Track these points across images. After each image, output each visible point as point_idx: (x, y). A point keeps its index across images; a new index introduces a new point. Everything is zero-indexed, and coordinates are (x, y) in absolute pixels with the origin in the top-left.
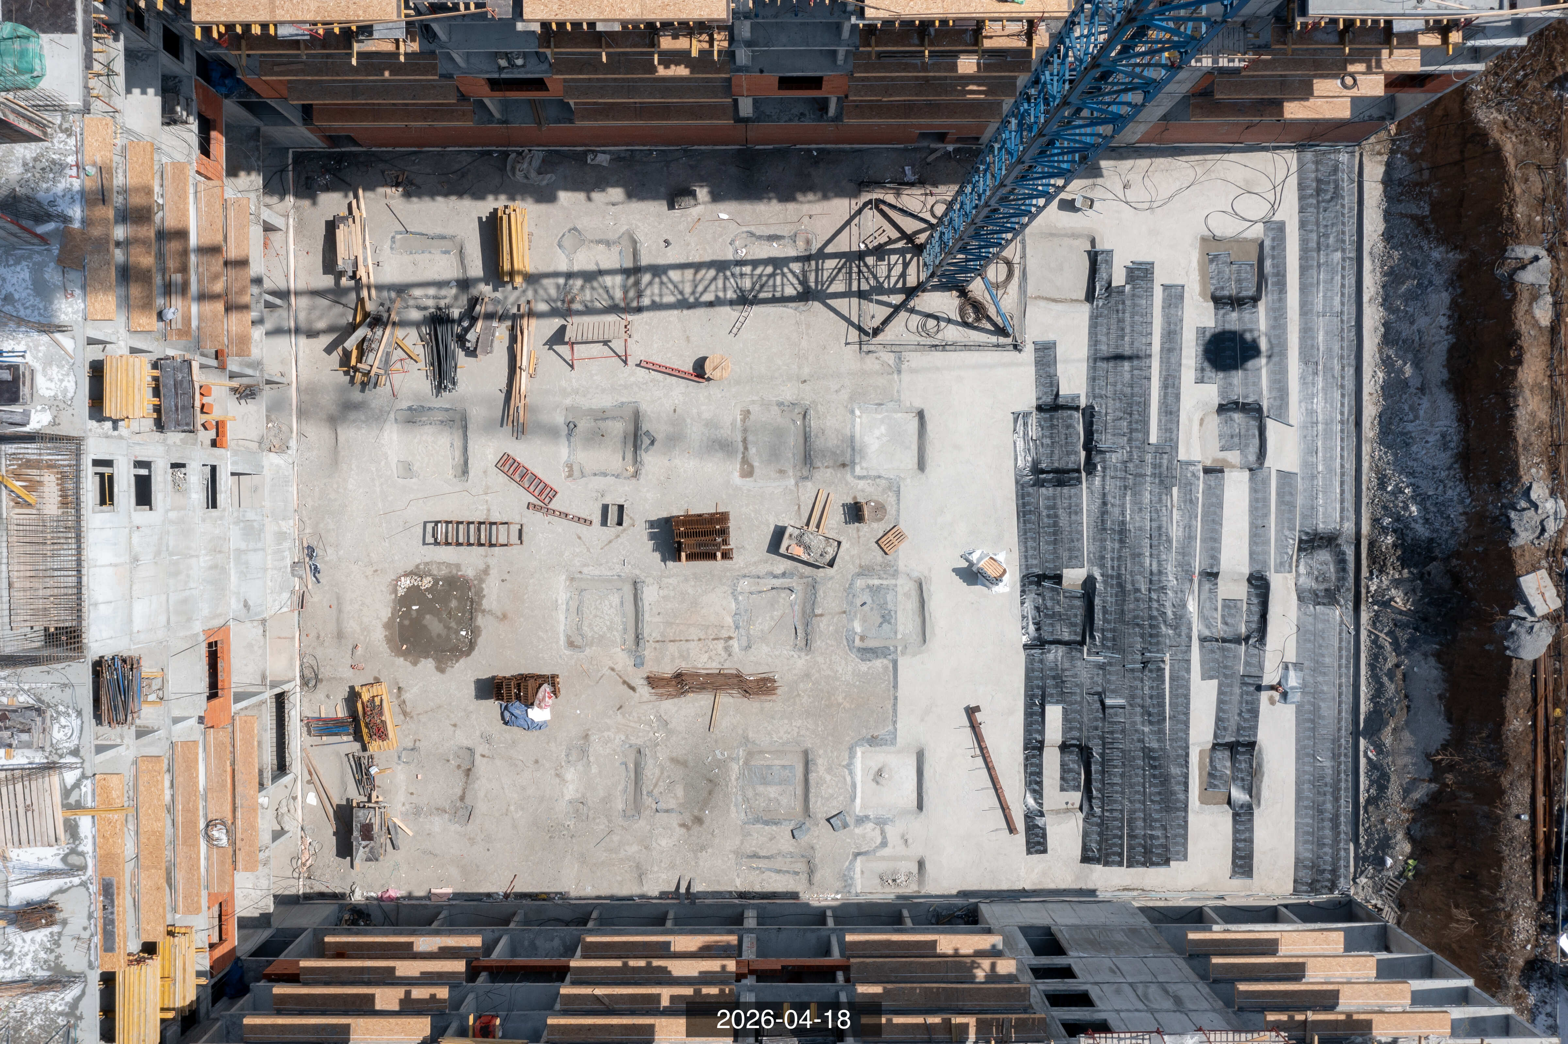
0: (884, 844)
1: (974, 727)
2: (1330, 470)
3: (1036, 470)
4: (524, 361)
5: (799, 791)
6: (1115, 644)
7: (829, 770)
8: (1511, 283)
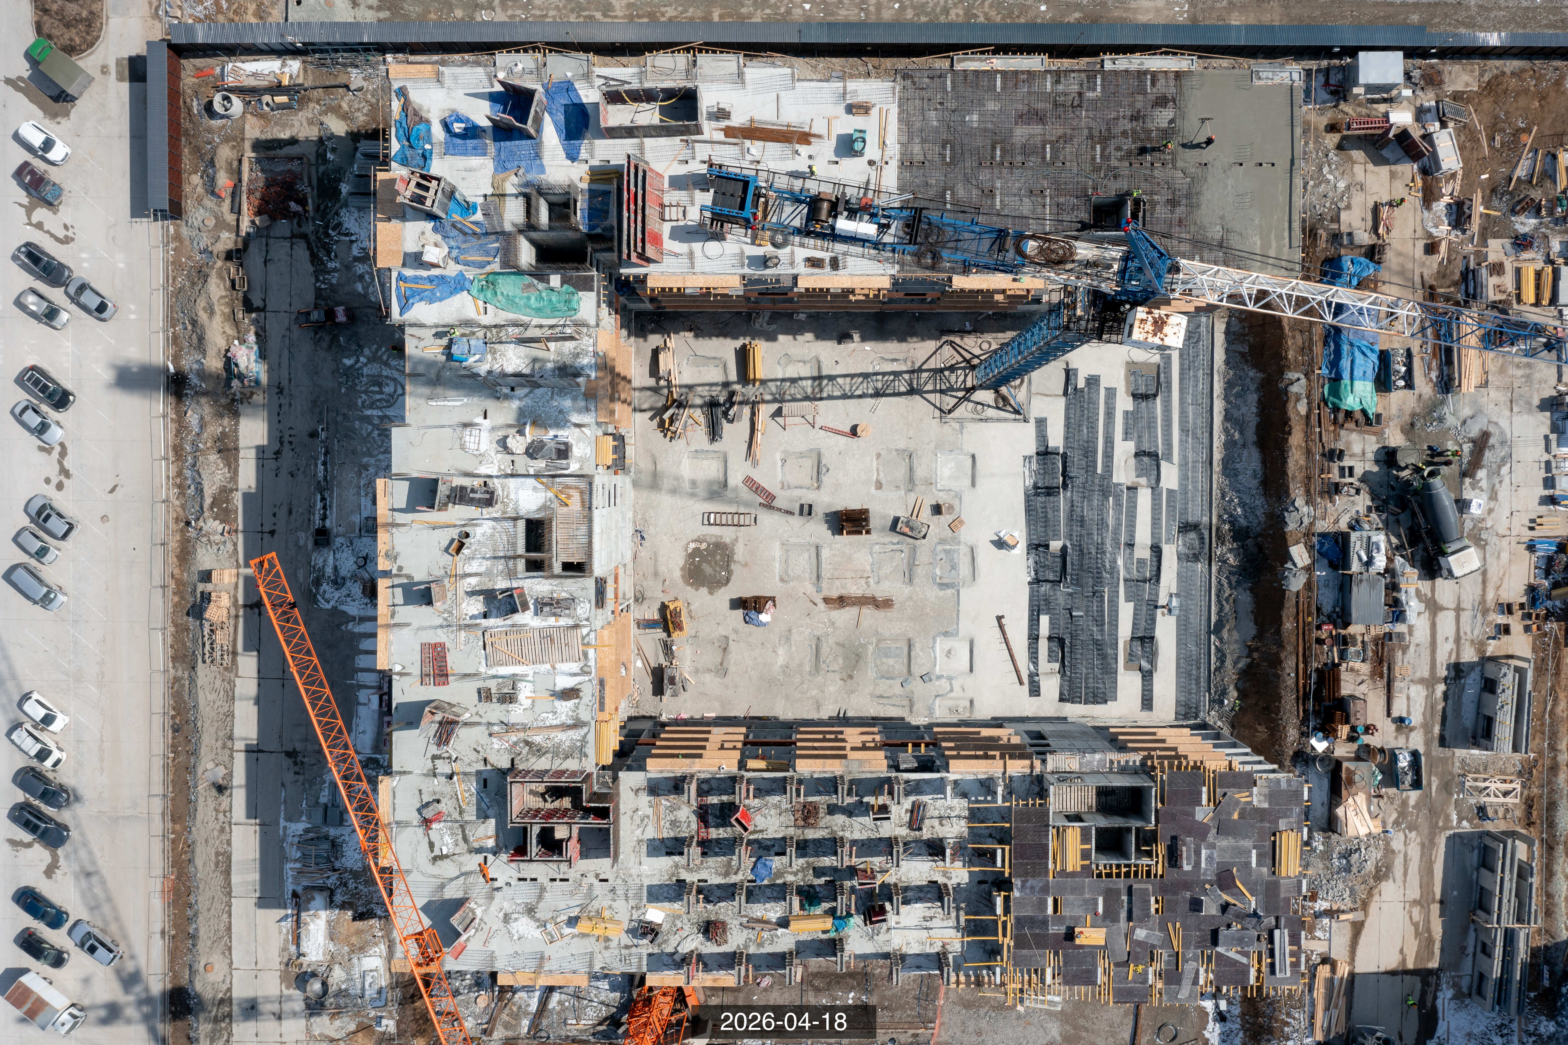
0: (951, 690)
1: (1001, 627)
2: (1195, 488)
3: (1035, 487)
4: (759, 426)
5: (906, 661)
6: (1077, 582)
7: (922, 650)
8: (1286, 392)
